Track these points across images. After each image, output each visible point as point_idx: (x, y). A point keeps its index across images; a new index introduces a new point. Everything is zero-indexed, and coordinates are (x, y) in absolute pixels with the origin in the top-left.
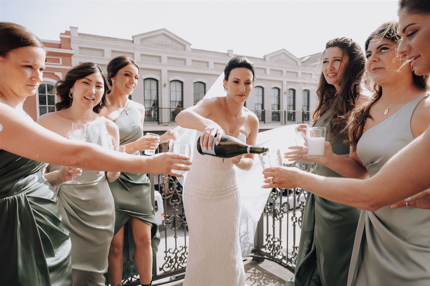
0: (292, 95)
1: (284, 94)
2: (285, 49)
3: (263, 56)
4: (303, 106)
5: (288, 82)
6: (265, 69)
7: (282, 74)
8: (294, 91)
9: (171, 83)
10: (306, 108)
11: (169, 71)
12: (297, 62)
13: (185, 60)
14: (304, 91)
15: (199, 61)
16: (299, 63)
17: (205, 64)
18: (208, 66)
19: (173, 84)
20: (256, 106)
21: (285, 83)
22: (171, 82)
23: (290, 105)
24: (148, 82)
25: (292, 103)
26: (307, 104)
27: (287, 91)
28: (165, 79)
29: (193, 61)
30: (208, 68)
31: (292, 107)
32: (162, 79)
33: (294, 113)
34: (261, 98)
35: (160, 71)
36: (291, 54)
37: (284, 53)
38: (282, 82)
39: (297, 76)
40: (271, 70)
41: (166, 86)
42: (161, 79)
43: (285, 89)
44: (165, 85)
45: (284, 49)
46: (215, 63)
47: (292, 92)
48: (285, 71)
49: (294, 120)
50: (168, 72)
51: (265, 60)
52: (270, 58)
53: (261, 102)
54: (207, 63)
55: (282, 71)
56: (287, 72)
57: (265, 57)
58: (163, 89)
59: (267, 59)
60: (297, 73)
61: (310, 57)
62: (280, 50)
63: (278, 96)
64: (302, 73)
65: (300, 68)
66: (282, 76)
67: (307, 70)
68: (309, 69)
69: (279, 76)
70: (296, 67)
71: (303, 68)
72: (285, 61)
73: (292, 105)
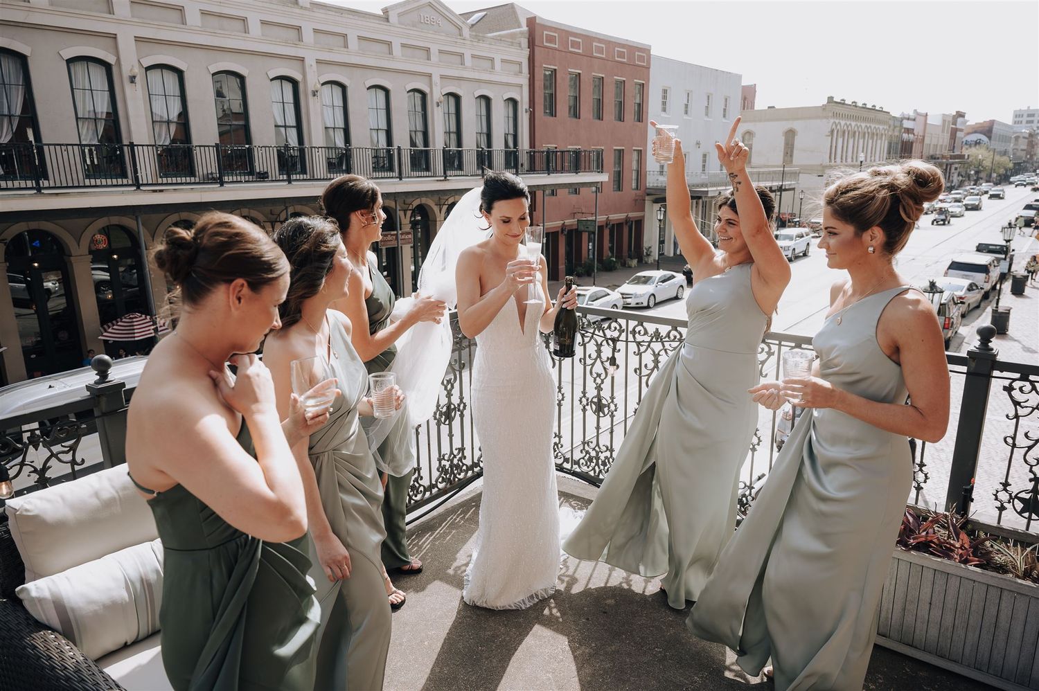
0: (453, 110)
1: (435, 105)
3: (382, 10)
4: (479, 135)
5: (442, 77)
6: (389, 44)
7: (429, 58)
8: (457, 98)
9: (148, 72)
10: (484, 138)
11: (138, 39)
12: (460, 29)
13: (181, 10)
14: (479, 99)
15: (220, 16)
16: (466, 32)
17: (239, 25)
18: (246, 31)
19: (155, 76)
20: (374, 133)
21: (436, 79)
22: (148, 69)
23: (449, 133)
24: (79, 69)
25: (453, 128)
26: (485, 130)
27: (442, 98)
28: (130, 60)
29: (203, 13)
30: (247, 35)
31: (453, 137)
32: (122, 63)
33: (460, 153)
34: (383, 114)
35: (114, 37)
36: (447, 9)
37: (430, 5)
38: (430, 76)
39: (462, 63)
40: (403, 45)
41: (137, 80)
42: (118, 60)
43: (436, 94)
44: (132, 79)
46: (263, 23)
47: (452, 100)
48: (434, 49)
49: (460, 167)
50: (135, 40)
51: (387, 20)
52: (400, 15)
53: (383, 125)
54: (244, 20)
55: (428, 50)
56: (441, 52)
57: (386, 11)
58: (128, 88)
59: (393, 18)
60: (462, 55)
61: (484, 15)
63: (422, 110)
64: (473, 56)
65: (469, 42)
66: (429, 61)
67: (484, 50)
68: (488, 46)
69: (421, 60)
70: (459, 41)
71: (475, 44)
72: (435, 24)
73: (453, 132)
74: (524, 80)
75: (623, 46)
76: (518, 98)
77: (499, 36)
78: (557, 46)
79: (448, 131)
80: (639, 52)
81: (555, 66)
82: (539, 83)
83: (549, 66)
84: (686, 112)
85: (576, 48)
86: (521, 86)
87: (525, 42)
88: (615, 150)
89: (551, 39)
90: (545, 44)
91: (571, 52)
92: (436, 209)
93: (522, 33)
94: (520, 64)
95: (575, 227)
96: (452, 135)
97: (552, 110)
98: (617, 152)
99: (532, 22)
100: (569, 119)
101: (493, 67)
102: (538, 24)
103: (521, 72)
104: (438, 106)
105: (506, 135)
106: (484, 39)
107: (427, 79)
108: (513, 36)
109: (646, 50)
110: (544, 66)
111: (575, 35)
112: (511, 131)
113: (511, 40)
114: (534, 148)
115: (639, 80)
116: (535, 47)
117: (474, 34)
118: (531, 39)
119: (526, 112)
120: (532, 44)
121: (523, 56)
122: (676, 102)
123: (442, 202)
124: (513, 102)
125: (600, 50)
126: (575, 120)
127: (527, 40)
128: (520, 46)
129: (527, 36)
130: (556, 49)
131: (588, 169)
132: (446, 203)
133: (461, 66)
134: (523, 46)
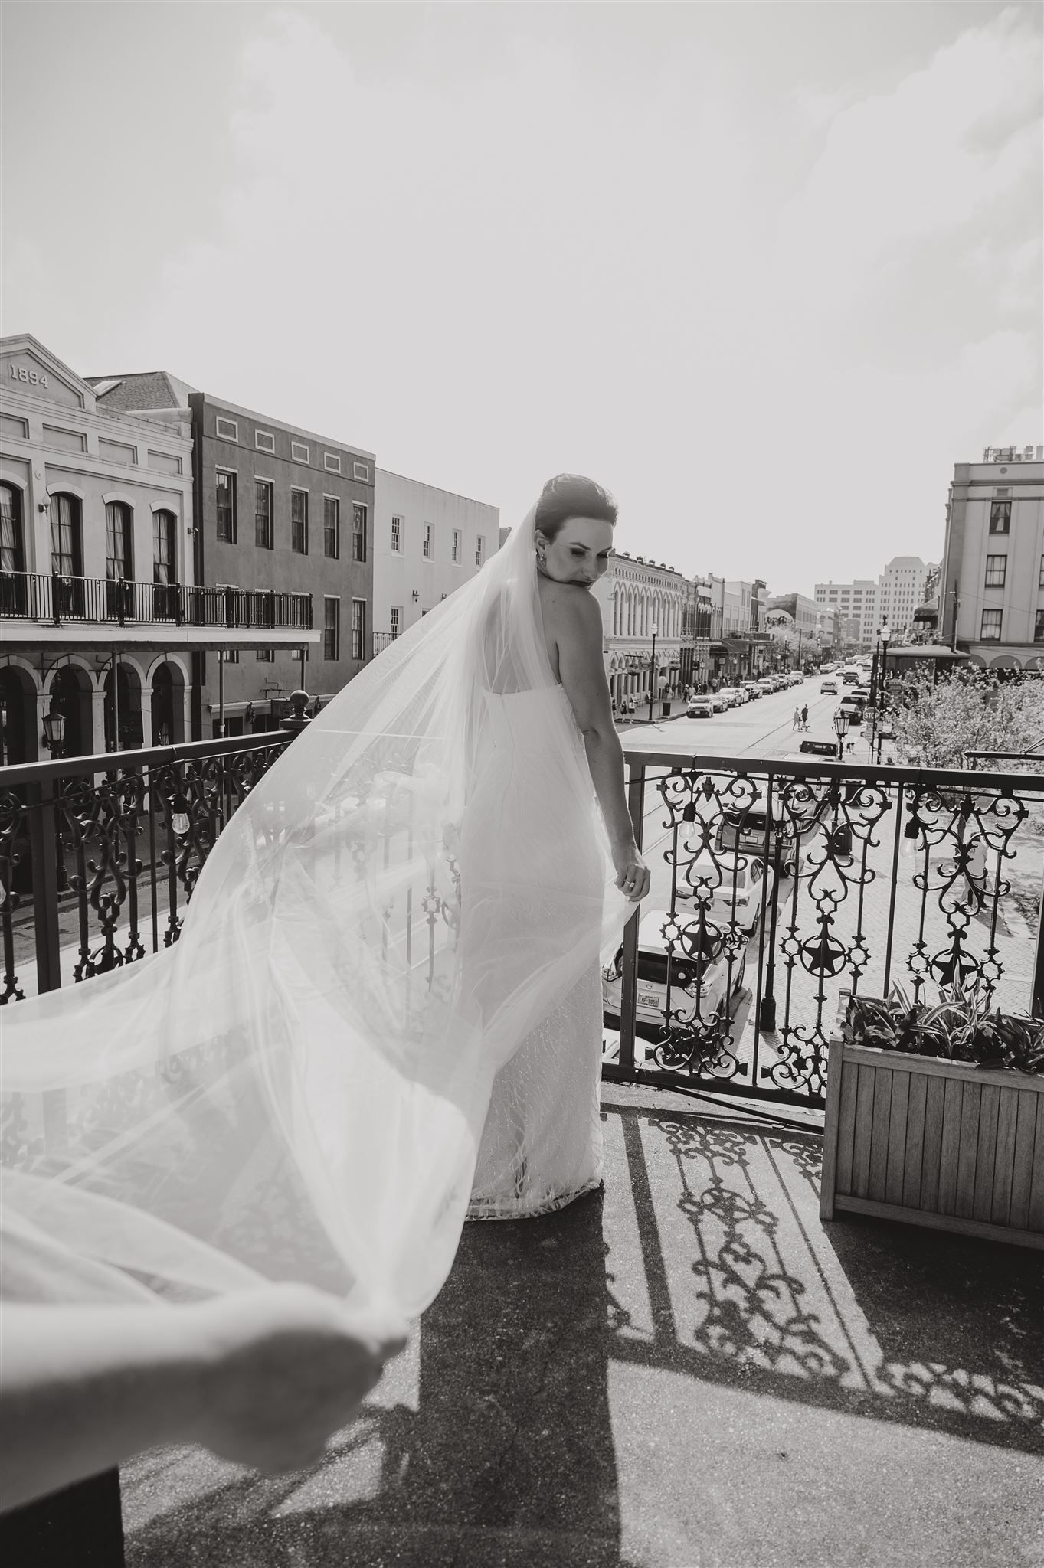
0: (66, 519)
1: (36, 510)
2: (35, 336)
4: (111, 562)
5: (49, 467)
7: (26, 435)
8: (75, 503)
10: (119, 568)
12: (80, 397)
14: (111, 508)
16: (90, 402)
21: (38, 467)
23: (60, 555)
25: (67, 548)
26: (121, 555)
27: (49, 500)
31: (67, 563)
33: (78, 585)
36: (58, 363)
37: (29, 353)
38: (28, 463)
39: (84, 448)
43: (40, 491)
45: (29, 338)
47: (65, 505)
48: (35, 423)
55: (25, 423)
56: (46, 427)
60: (83, 437)
61: (120, 384)
62: (15, 340)
63: (13, 516)
64: (102, 440)
65: (95, 418)
66: (26, 440)
67: (119, 431)
68: (128, 427)
69: (14, 437)
70: (77, 414)
71: (104, 421)
72: (37, 383)
73: (66, 555)
74: (186, 485)
75: (336, 451)
76: (176, 511)
77: (144, 415)
78: (236, 440)
79: (58, 551)
80: (357, 461)
81: (235, 468)
82: (209, 493)
83: (225, 468)
84: (426, 553)
85: (267, 447)
86: (181, 494)
87: (186, 428)
88: (326, 599)
89: (227, 429)
90: (218, 435)
91: (258, 451)
92: (35, 675)
93: (181, 415)
94: (179, 460)
95: (268, 711)
96: (65, 559)
97: (229, 532)
98: (329, 602)
99: (197, 401)
100: (257, 548)
101: (135, 460)
102: (208, 404)
103: (180, 472)
104: (41, 509)
105: (157, 566)
106: (121, 417)
107: (22, 468)
108: (166, 418)
109: (368, 461)
110: (217, 466)
111: (265, 427)
112: (165, 561)
113: (164, 424)
114: (202, 585)
115: (360, 501)
116: (204, 439)
117: (104, 407)
118: (196, 424)
119: (189, 533)
120: (197, 432)
121: (183, 448)
122: (413, 538)
123: (47, 664)
124: (168, 518)
125: (302, 453)
126: (266, 550)
127: (189, 426)
128: (179, 434)
129: (190, 421)
130: (234, 444)
131: (287, 624)
132: (54, 666)
133: (81, 453)
134: (183, 434)
